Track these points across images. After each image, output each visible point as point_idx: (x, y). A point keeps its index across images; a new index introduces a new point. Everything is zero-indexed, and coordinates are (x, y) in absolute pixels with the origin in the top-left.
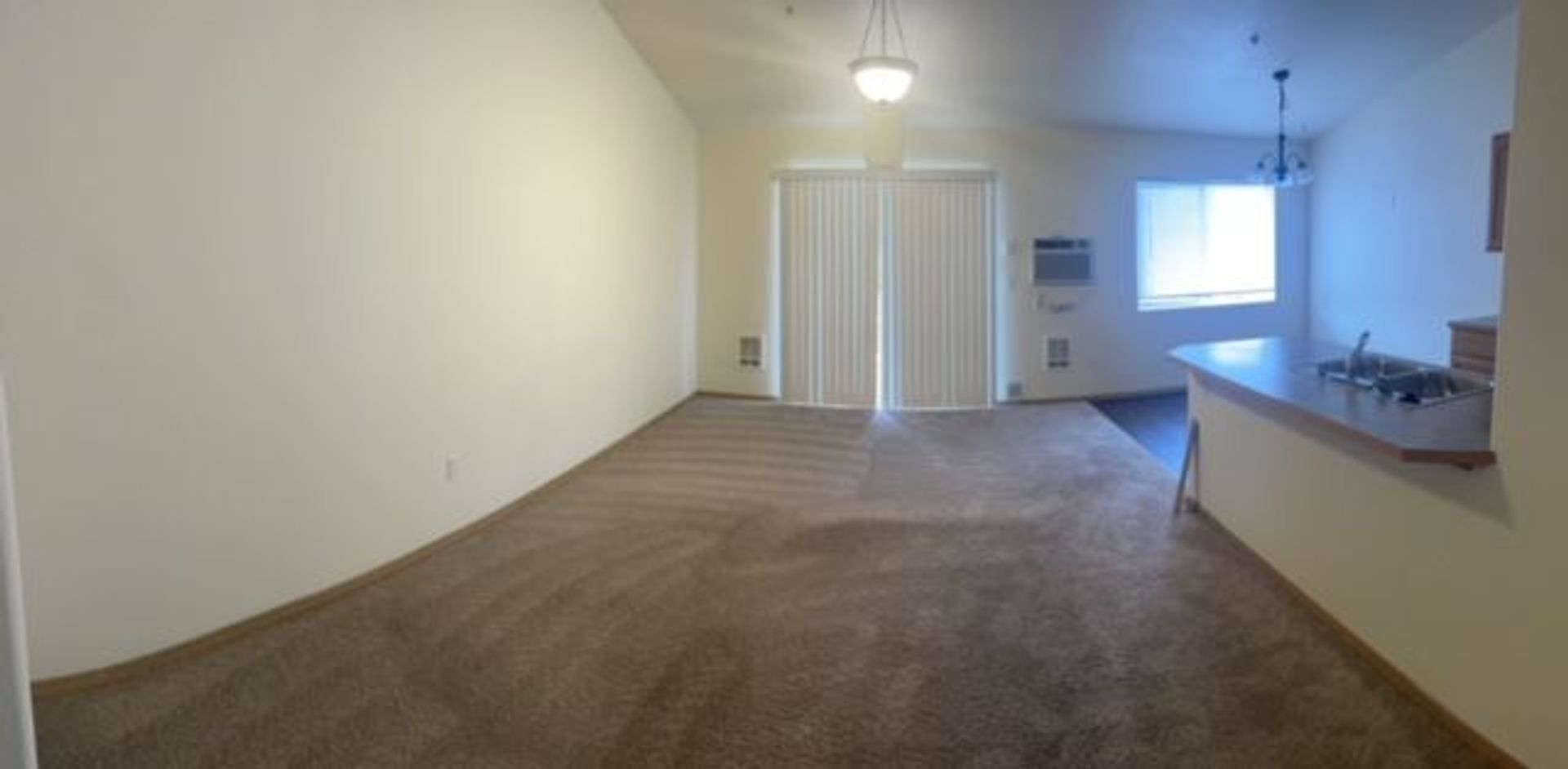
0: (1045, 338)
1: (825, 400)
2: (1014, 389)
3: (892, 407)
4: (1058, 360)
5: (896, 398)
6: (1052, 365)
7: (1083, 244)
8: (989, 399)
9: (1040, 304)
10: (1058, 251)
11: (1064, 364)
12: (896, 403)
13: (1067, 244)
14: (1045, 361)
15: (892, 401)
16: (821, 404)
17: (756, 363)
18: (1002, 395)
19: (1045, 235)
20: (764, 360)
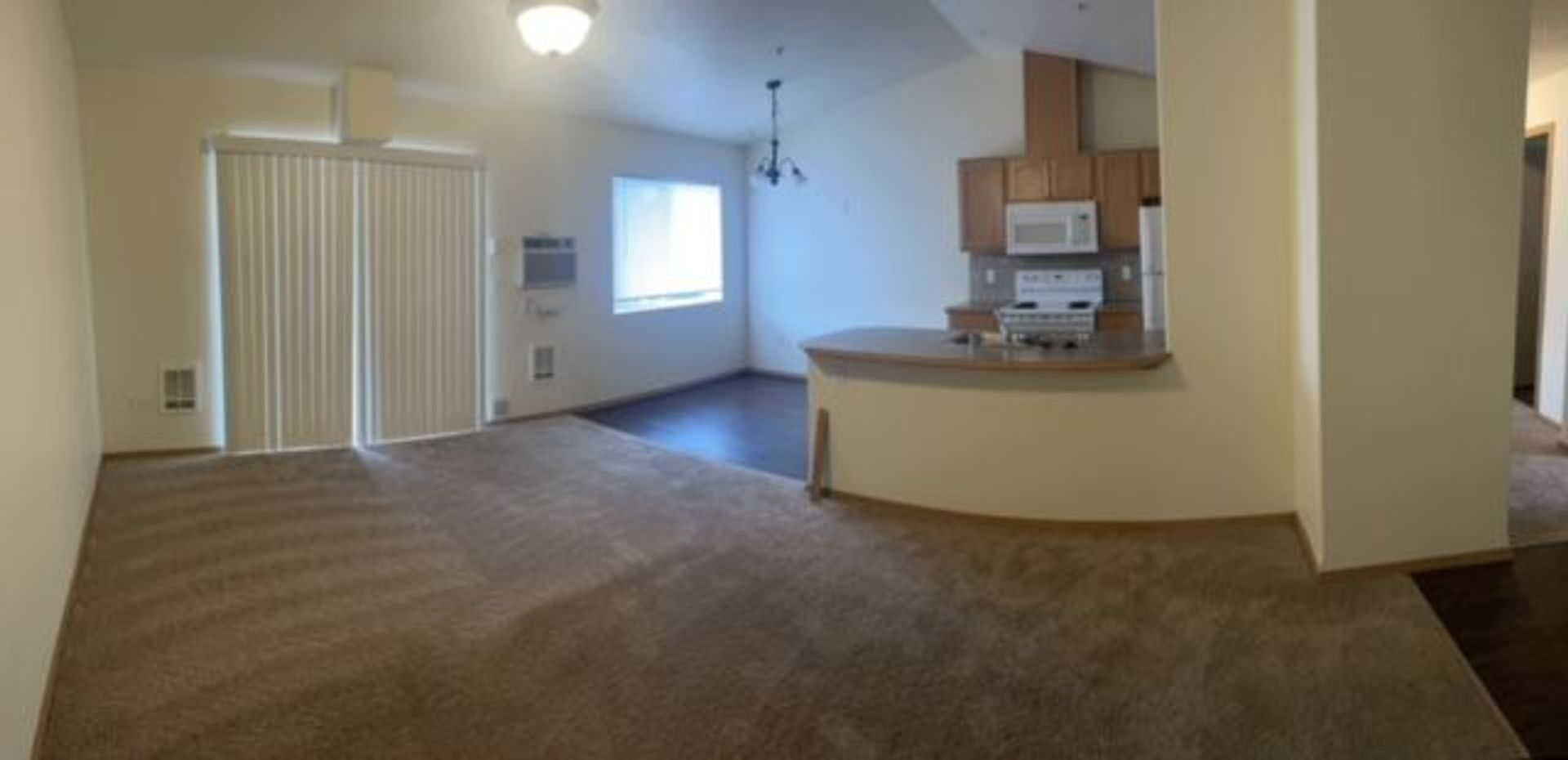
0: (532, 347)
1: (286, 443)
2: (501, 407)
3: (370, 442)
4: (544, 371)
5: (374, 433)
6: (538, 376)
7: (569, 243)
8: (478, 422)
9: (528, 310)
10: (544, 251)
11: (549, 375)
12: (374, 437)
13: (553, 243)
14: (531, 372)
15: (369, 435)
16: (280, 450)
17: (190, 404)
18: (490, 415)
19: (532, 234)
20: (199, 400)
